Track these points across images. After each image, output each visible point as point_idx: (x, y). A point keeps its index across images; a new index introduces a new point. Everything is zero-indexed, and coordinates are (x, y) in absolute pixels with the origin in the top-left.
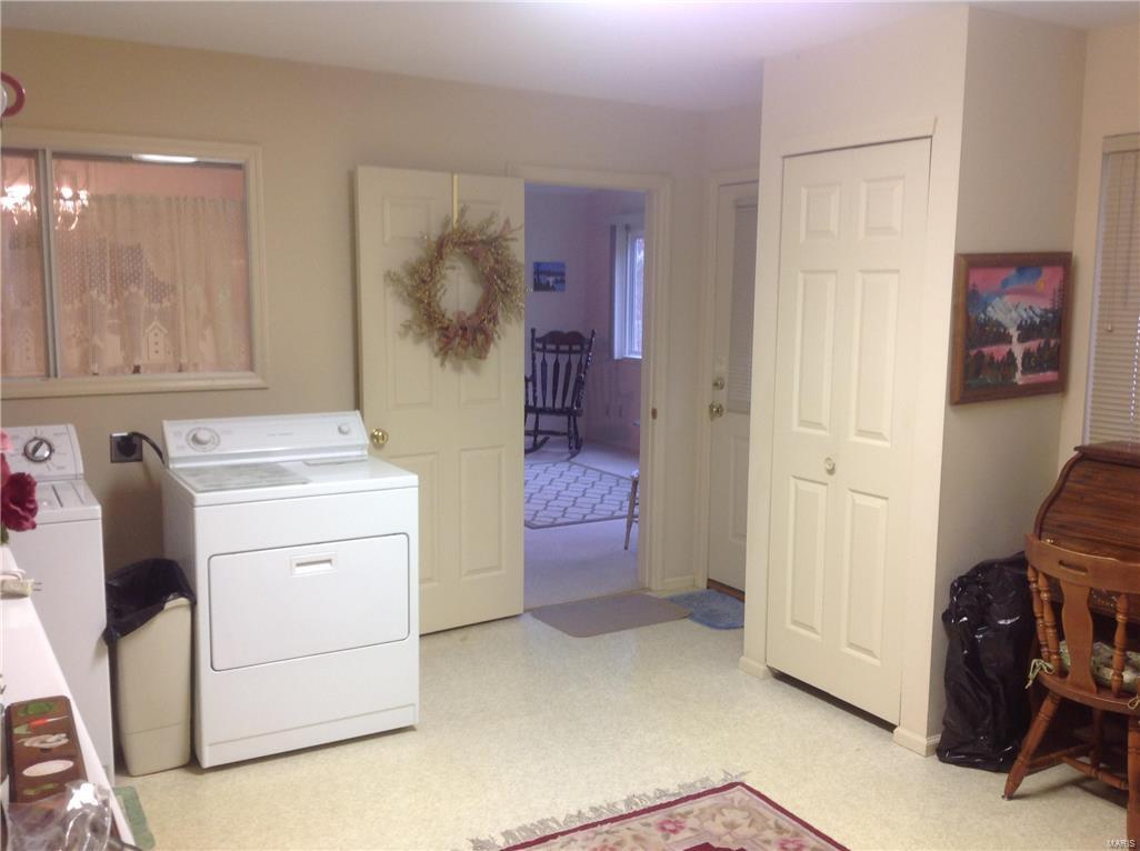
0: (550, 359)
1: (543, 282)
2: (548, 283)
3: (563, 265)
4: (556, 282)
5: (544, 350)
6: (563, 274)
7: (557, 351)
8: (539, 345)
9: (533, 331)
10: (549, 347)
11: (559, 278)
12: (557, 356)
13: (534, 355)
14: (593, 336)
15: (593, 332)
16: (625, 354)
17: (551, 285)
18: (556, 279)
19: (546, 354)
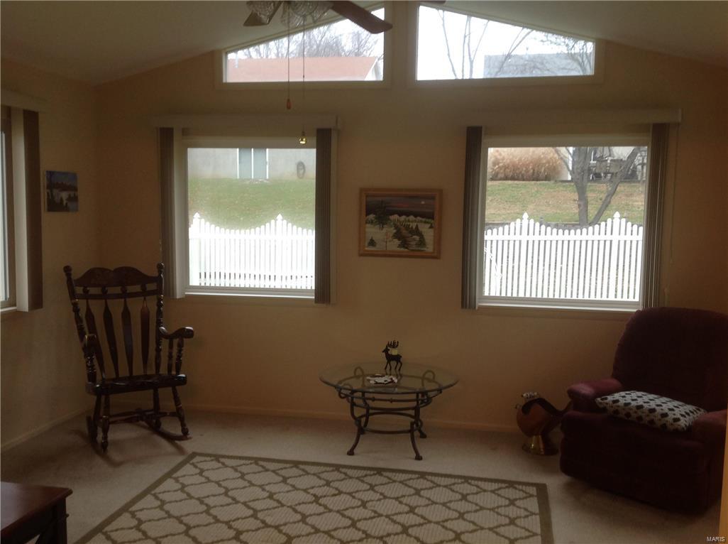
0: (97, 308)
1: (57, 199)
2: (62, 200)
3: (74, 176)
4: (70, 199)
5: (86, 296)
6: (75, 189)
7: (104, 296)
8: (79, 290)
9: (67, 270)
10: (93, 291)
11: (72, 193)
12: (106, 302)
13: (75, 305)
14: (160, 272)
15: (160, 267)
16: (186, 293)
17: (65, 202)
18: (70, 196)
19: (89, 301)
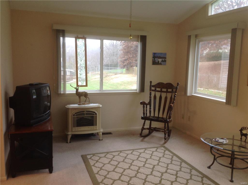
0: (158, 95)
1: (156, 61)
2: (159, 61)
3: (165, 54)
4: (162, 61)
5: (155, 90)
6: (165, 58)
7: (161, 91)
8: (153, 88)
9: (151, 82)
10: (158, 89)
11: (164, 60)
12: (161, 93)
13: (150, 93)
14: (178, 85)
15: (178, 84)
16: (192, 94)
17: (160, 63)
18: (162, 60)
19: (156, 92)
